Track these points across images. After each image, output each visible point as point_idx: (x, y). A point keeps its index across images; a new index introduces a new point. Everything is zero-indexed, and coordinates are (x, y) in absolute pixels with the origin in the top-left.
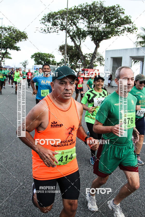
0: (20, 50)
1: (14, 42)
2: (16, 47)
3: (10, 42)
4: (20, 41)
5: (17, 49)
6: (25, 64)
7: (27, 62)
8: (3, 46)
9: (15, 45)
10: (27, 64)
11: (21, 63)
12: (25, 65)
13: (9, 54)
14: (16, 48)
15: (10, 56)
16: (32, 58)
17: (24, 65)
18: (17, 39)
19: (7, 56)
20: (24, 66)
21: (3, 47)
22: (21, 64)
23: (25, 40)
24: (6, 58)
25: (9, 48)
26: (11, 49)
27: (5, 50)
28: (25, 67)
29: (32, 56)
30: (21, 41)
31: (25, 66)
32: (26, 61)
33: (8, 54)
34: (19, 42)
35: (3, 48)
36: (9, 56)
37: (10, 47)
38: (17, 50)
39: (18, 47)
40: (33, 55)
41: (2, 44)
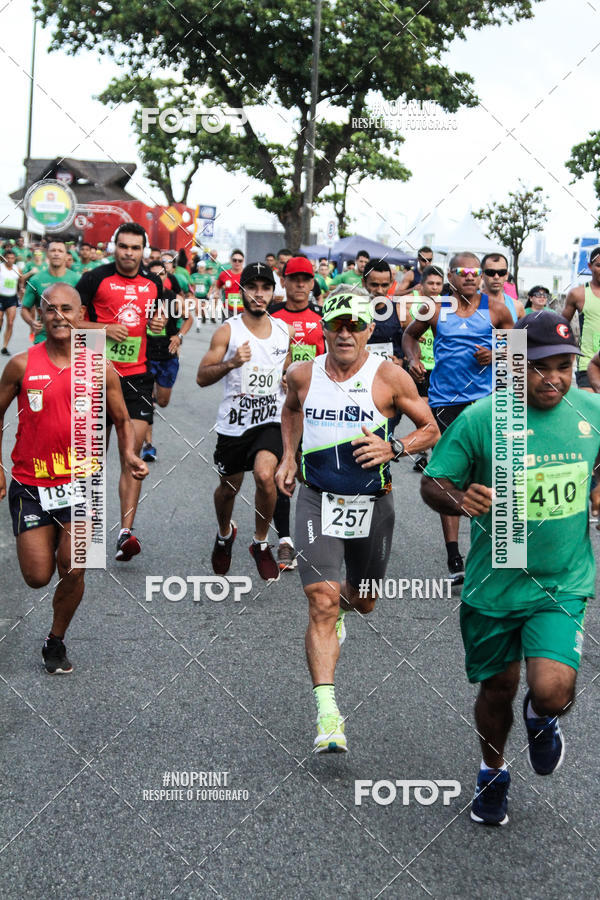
0: (472, 102)
1: (426, 30)
2: (438, 75)
3: (386, 35)
4: (473, 23)
5: (450, 92)
6: (520, 224)
7: (535, 206)
8: (329, 67)
9: (431, 62)
10: (532, 221)
11: (480, 217)
12: (517, 233)
13: (388, 137)
14: (438, 88)
15: (395, 158)
16: (579, 174)
17: (506, 228)
18: (452, 8)
19: (368, 157)
20: (506, 242)
21: (328, 73)
22: (485, 225)
23: (518, 16)
24: (358, 173)
25: (379, 85)
26: (390, 96)
27: (342, 103)
28: (517, 252)
29: (576, 151)
30: (482, 22)
31: (514, 241)
32: (528, 196)
33: (381, 140)
34: (465, 30)
35: (324, 84)
36: (383, 151)
37: (389, 73)
38: (444, 105)
39: (452, 73)
40: (589, 144)
41: (324, 55)
